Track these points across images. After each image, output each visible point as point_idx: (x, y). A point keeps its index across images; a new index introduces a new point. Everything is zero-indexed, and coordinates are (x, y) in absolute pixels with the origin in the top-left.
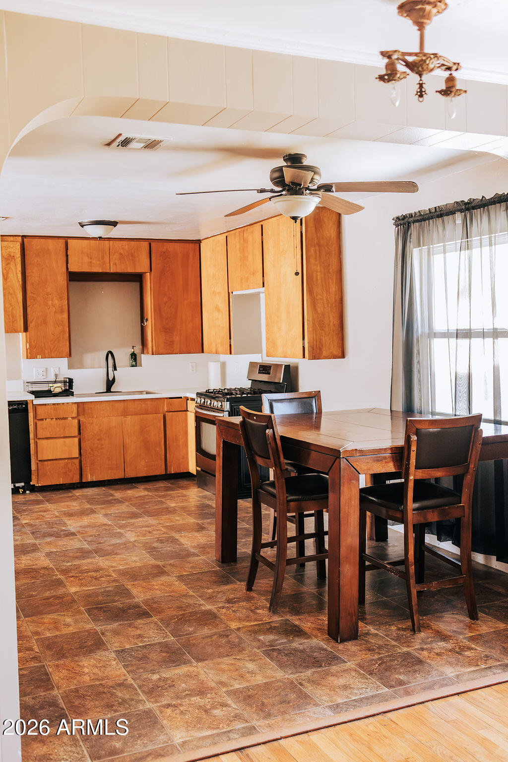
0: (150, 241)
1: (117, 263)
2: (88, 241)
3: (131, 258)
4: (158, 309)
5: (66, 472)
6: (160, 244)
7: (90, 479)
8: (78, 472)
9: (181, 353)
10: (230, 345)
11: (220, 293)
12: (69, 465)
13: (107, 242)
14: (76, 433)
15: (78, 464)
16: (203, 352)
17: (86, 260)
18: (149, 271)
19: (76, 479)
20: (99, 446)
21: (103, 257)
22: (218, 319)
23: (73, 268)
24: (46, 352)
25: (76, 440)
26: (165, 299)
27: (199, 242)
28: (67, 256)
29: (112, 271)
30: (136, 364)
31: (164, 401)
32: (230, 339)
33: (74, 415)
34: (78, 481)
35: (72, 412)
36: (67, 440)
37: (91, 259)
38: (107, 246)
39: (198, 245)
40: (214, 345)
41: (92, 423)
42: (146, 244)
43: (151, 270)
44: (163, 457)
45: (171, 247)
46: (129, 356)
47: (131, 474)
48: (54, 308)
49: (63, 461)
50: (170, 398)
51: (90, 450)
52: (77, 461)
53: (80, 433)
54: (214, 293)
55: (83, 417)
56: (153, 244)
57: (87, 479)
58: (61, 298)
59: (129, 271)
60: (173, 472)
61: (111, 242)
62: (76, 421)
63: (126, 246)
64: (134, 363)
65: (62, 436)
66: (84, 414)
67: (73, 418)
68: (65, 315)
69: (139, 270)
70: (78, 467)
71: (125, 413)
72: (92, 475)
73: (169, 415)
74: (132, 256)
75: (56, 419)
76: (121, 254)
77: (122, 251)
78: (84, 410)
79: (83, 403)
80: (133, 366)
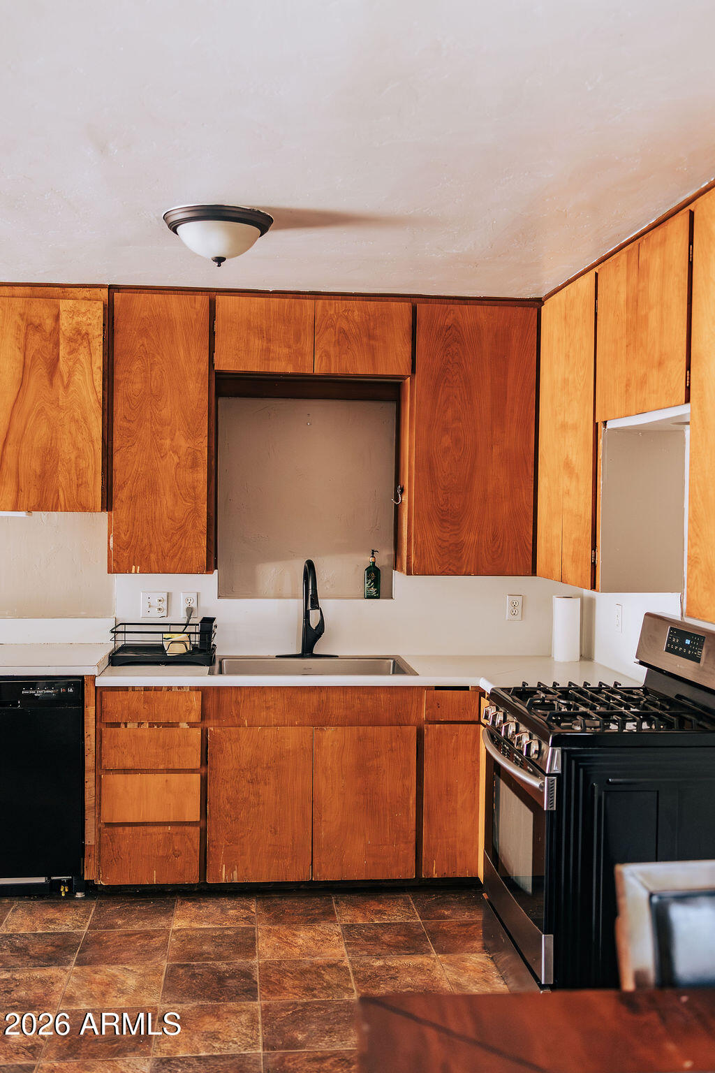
0: (415, 300)
1: (332, 353)
2: (262, 300)
3: (365, 340)
4: (427, 465)
5: (167, 857)
6: (438, 307)
7: (224, 879)
8: (196, 859)
9: (478, 573)
10: (594, 565)
11: (575, 427)
12: (177, 839)
13: (309, 303)
14: (196, 762)
15: (197, 841)
16: (534, 573)
17: (257, 344)
18: (409, 373)
19: (192, 877)
20: (252, 798)
21: (298, 338)
22: (568, 493)
23: (226, 363)
24: (153, 557)
25: (196, 778)
26: (447, 441)
27: (538, 303)
28: (212, 334)
29: (317, 371)
30: (378, 592)
31: (421, 696)
32: (594, 547)
33: (195, 717)
34: (195, 880)
35: (189, 711)
36: (174, 777)
37: (269, 340)
38: (310, 312)
39: (536, 310)
40: (557, 560)
41: (237, 740)
42: (405, 307)
43: (413, 370)
44: (412, 836)
45: (467, 316)
46: (362, 573)
47: (329, 872)
48: (176, 458)
49: (161, 829)
50: (438, 688)
51: (228, 806)
52: (195, 832)
53: (205, 761)
54: (564, 426)
55: (215, 723)
56: (422, 309)
57: (219, 876)
58: (192, 434)
59: (360, 372)
60: (436, 876)
61: (320, 302)
62: (197, 733)
63: (356, 313)
64: (373, 590)
65: (161, 767)
66: (218, 718)
67: (192, 725)
68: (202, 475)
69: (384, 370)
70: (198, 848)
71: (321, 720)
72: (230, 868)
73: (431, 732)
74: (370, 335)
75: (151, 725)
76: (342, 331)
77: (344, 325)
78: (219, 708)
79: (219, 690)
80: (369, 597)
